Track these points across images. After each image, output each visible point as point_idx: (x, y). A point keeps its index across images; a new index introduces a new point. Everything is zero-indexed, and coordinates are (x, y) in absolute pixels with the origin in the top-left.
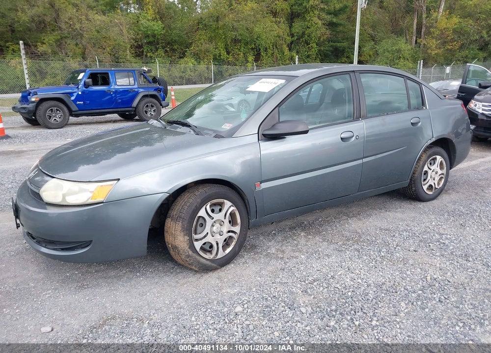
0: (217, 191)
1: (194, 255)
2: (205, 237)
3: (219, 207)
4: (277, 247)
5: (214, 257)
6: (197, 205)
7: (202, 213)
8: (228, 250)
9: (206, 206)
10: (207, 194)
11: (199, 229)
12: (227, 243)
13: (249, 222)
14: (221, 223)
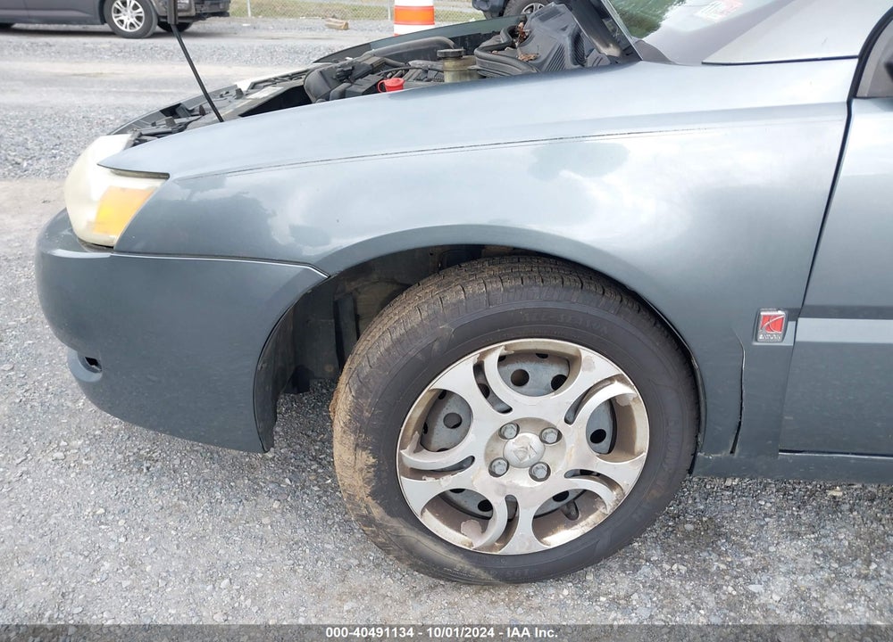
0: (550, 305)
1: (395, 524)
2: (460, 467)
3: (555, 370)
4: (804, 582)
5: (492, 547)
6: (430, 346)
7: (457, 378)
8: (562, 537)
9: (483, 355)
10: (495, 309)
11: (441, 432)
12: (566, 507)
13: (694, 455)
14: (550, 435)
